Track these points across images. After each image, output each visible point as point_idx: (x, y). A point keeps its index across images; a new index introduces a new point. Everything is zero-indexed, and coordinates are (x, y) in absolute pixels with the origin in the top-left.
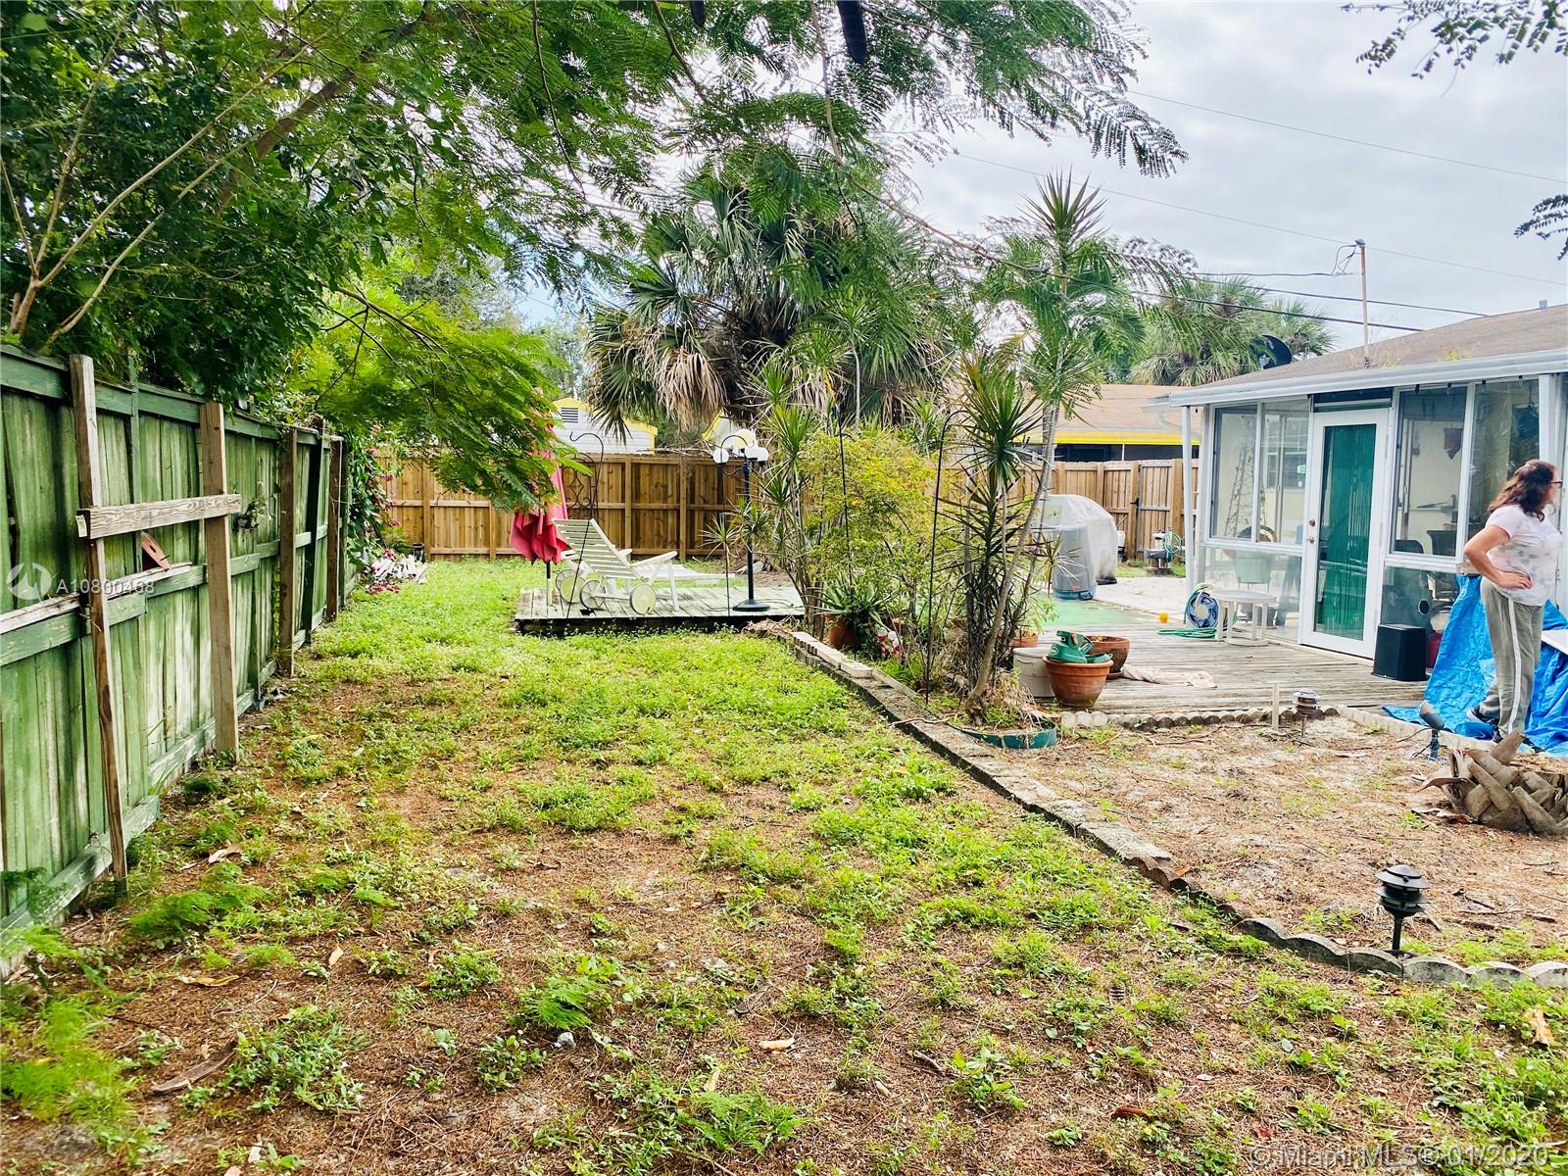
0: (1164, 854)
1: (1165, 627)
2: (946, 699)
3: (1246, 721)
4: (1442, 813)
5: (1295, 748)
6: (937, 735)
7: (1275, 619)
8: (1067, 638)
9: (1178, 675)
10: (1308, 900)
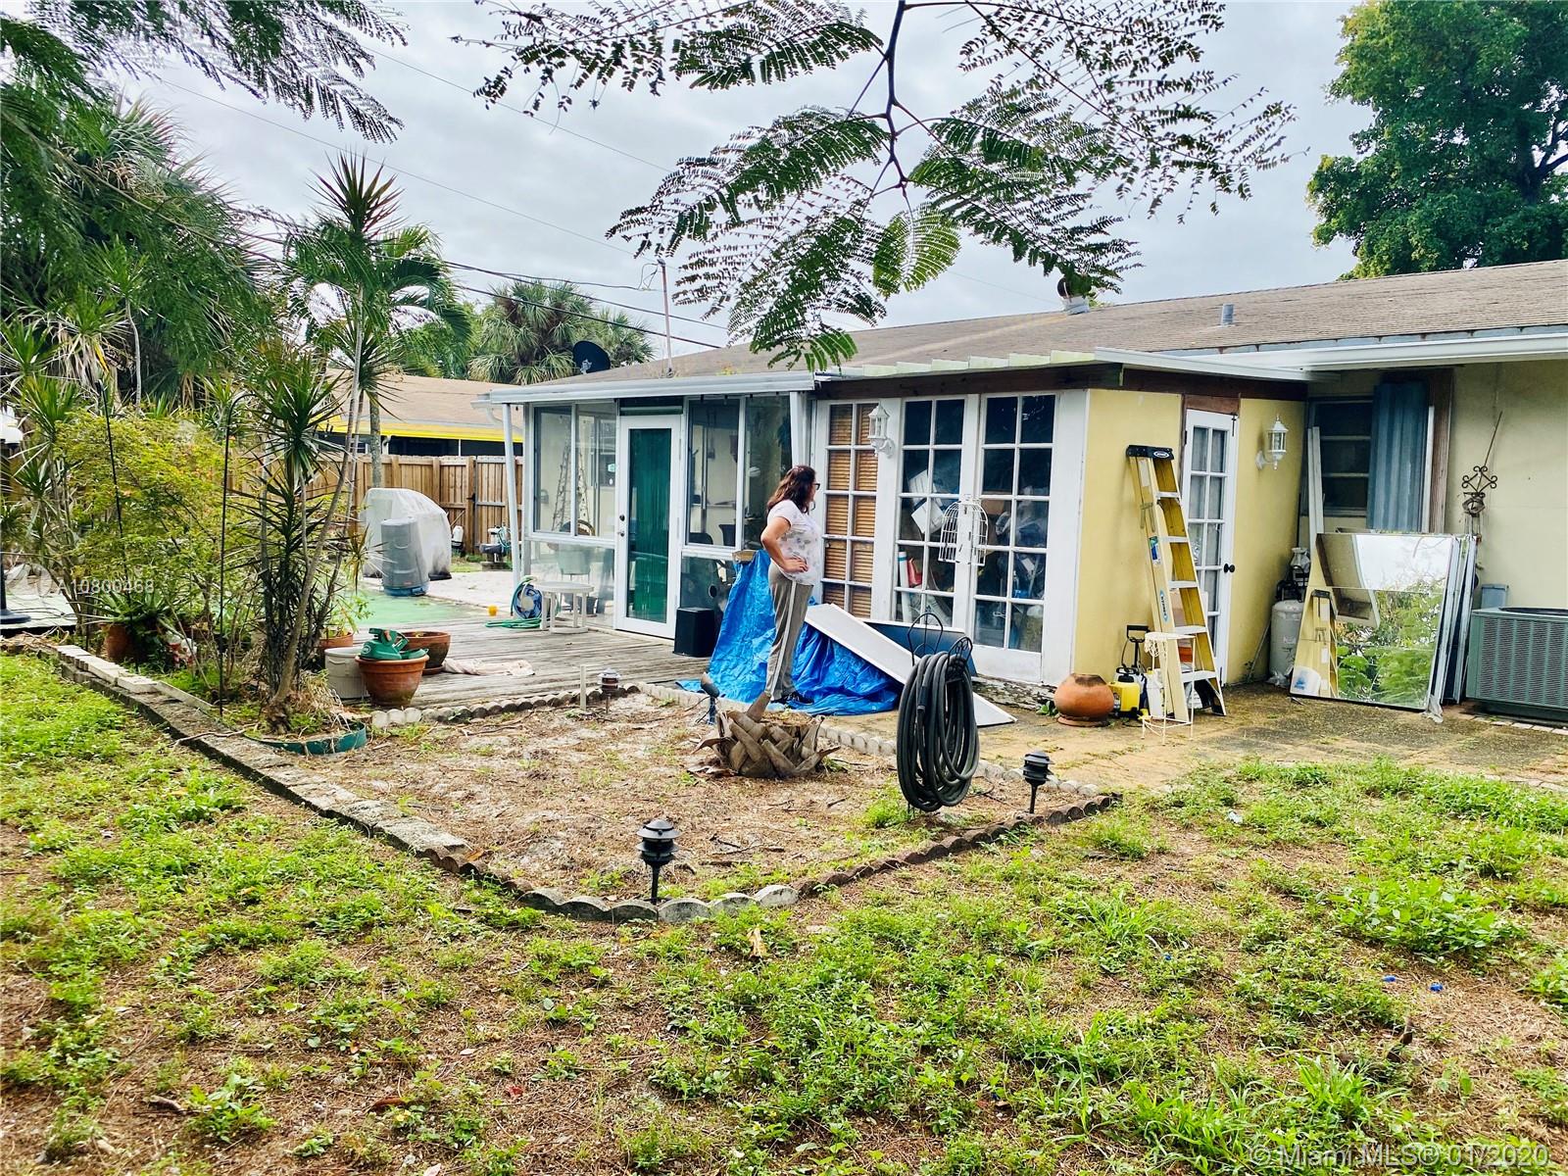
0: (458, 841)
1: (494, 619)
2: (247, 708)
3: (557, 704)
4: (712, 769)
5: (598, 726)
6: (228, 749)
7: (594, 607)
8: (380, 634)
9: (499, 665)
10: (589, 865)
